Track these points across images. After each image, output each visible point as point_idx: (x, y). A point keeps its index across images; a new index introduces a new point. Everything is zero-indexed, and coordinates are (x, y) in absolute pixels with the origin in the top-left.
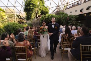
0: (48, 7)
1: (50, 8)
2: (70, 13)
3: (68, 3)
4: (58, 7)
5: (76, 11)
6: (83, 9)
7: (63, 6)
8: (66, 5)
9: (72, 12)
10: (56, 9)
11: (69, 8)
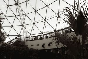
0: (5, 33)
1: (8, 36)
2: (32, 46)
3: (30, 35)
4: (19, 37)
5: (38, 45)
6: (45, 44)
7: (25, 37)
8: (28, 36)
9: (33, 46)
10: (16, 38)
11: (30, 41)
